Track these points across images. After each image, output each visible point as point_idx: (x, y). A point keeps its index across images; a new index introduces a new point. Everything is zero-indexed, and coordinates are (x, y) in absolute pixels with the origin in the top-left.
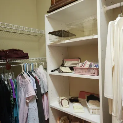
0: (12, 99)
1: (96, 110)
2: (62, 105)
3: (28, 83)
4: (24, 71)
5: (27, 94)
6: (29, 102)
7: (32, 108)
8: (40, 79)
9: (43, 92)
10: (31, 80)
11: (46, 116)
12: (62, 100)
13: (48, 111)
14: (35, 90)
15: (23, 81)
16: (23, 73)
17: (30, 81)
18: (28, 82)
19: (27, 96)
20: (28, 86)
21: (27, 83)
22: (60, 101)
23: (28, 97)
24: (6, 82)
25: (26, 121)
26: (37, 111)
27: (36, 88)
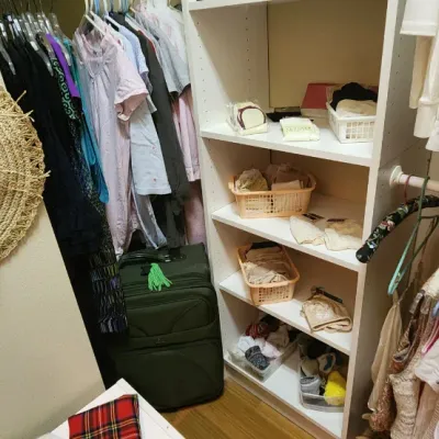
0: (67, 102)
1: (363, 126)
2: (243, 126)
3: (116, 50)
4: (94, 10)
5: (116, 93)
6: (129, 121)
7: (140, 142)
8: (157, 39)
9: (172, 88)
10: (124, 41)
11: (189, 170)
12: (241, 111)
13: (196, 156)
14: (143, 75)
15: (95, 53)
16: (93, 18)
17: (119, 42)
18: (113, 46)
19: (119, 100)
20: (115, 62)
21: (111, 52)
22: (237, 113)
23: (121, 101)
24: (34, 44)
25: (129, 188)
26: (160, 153)
27: (145, 69)
